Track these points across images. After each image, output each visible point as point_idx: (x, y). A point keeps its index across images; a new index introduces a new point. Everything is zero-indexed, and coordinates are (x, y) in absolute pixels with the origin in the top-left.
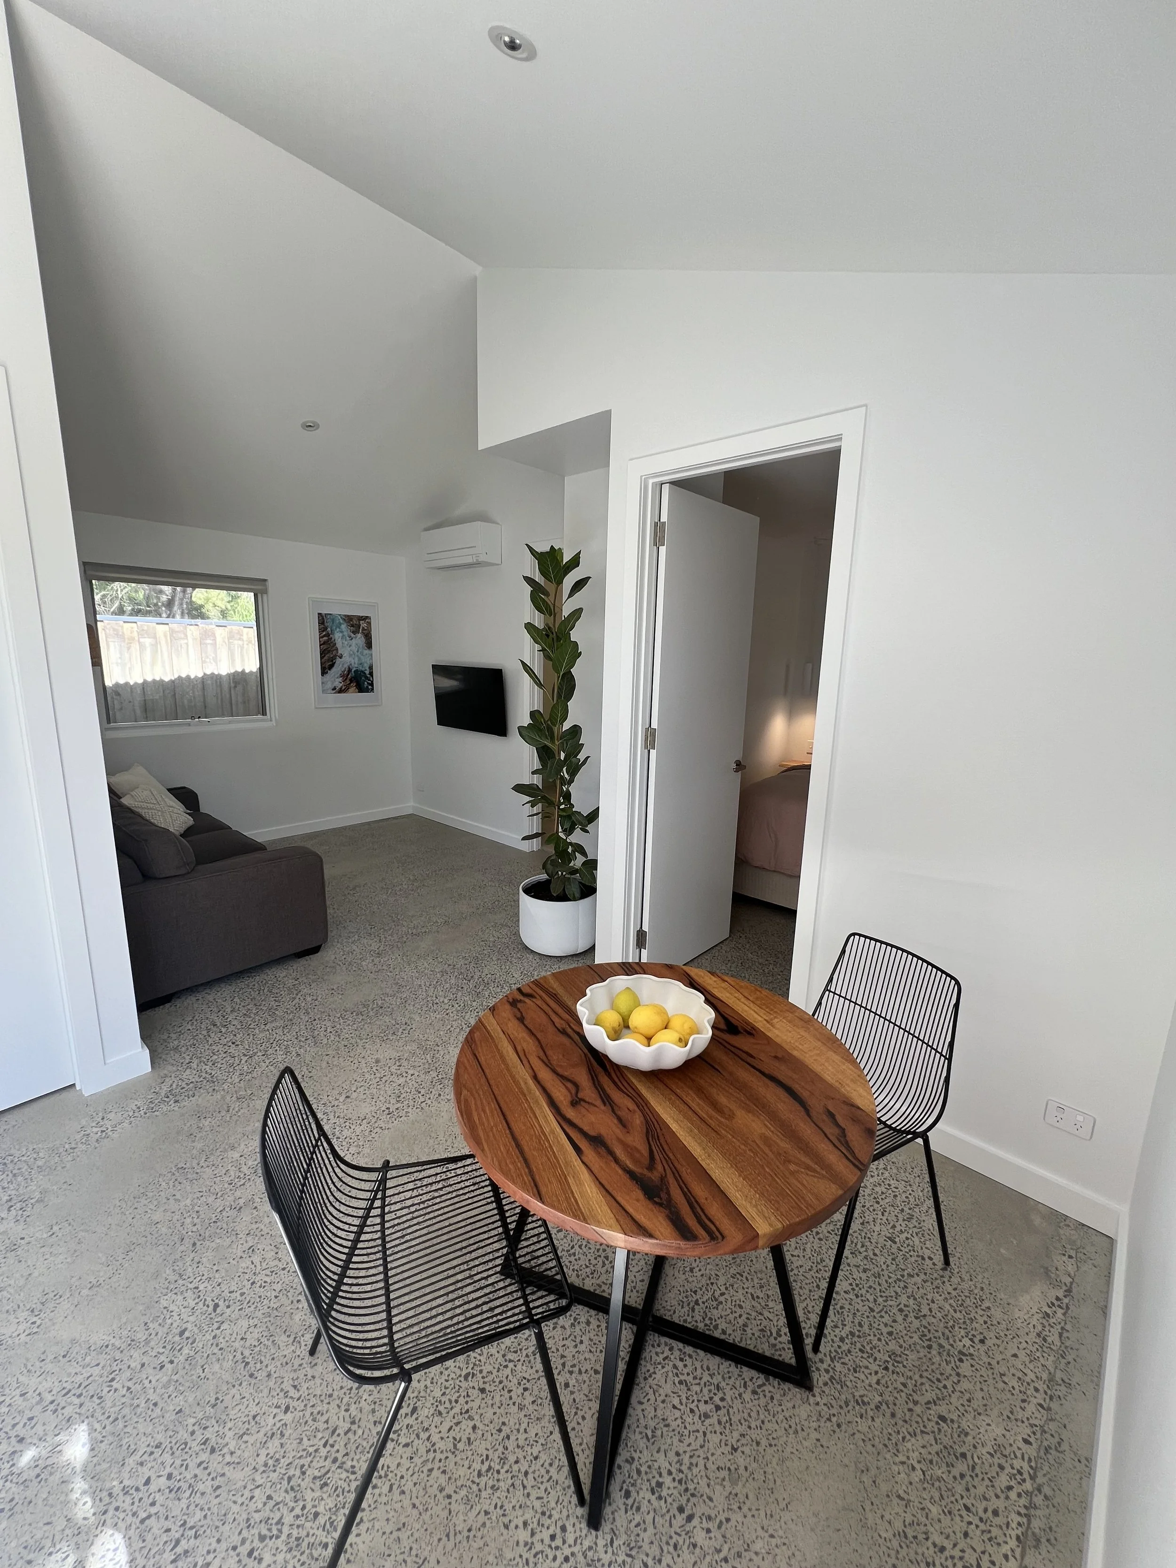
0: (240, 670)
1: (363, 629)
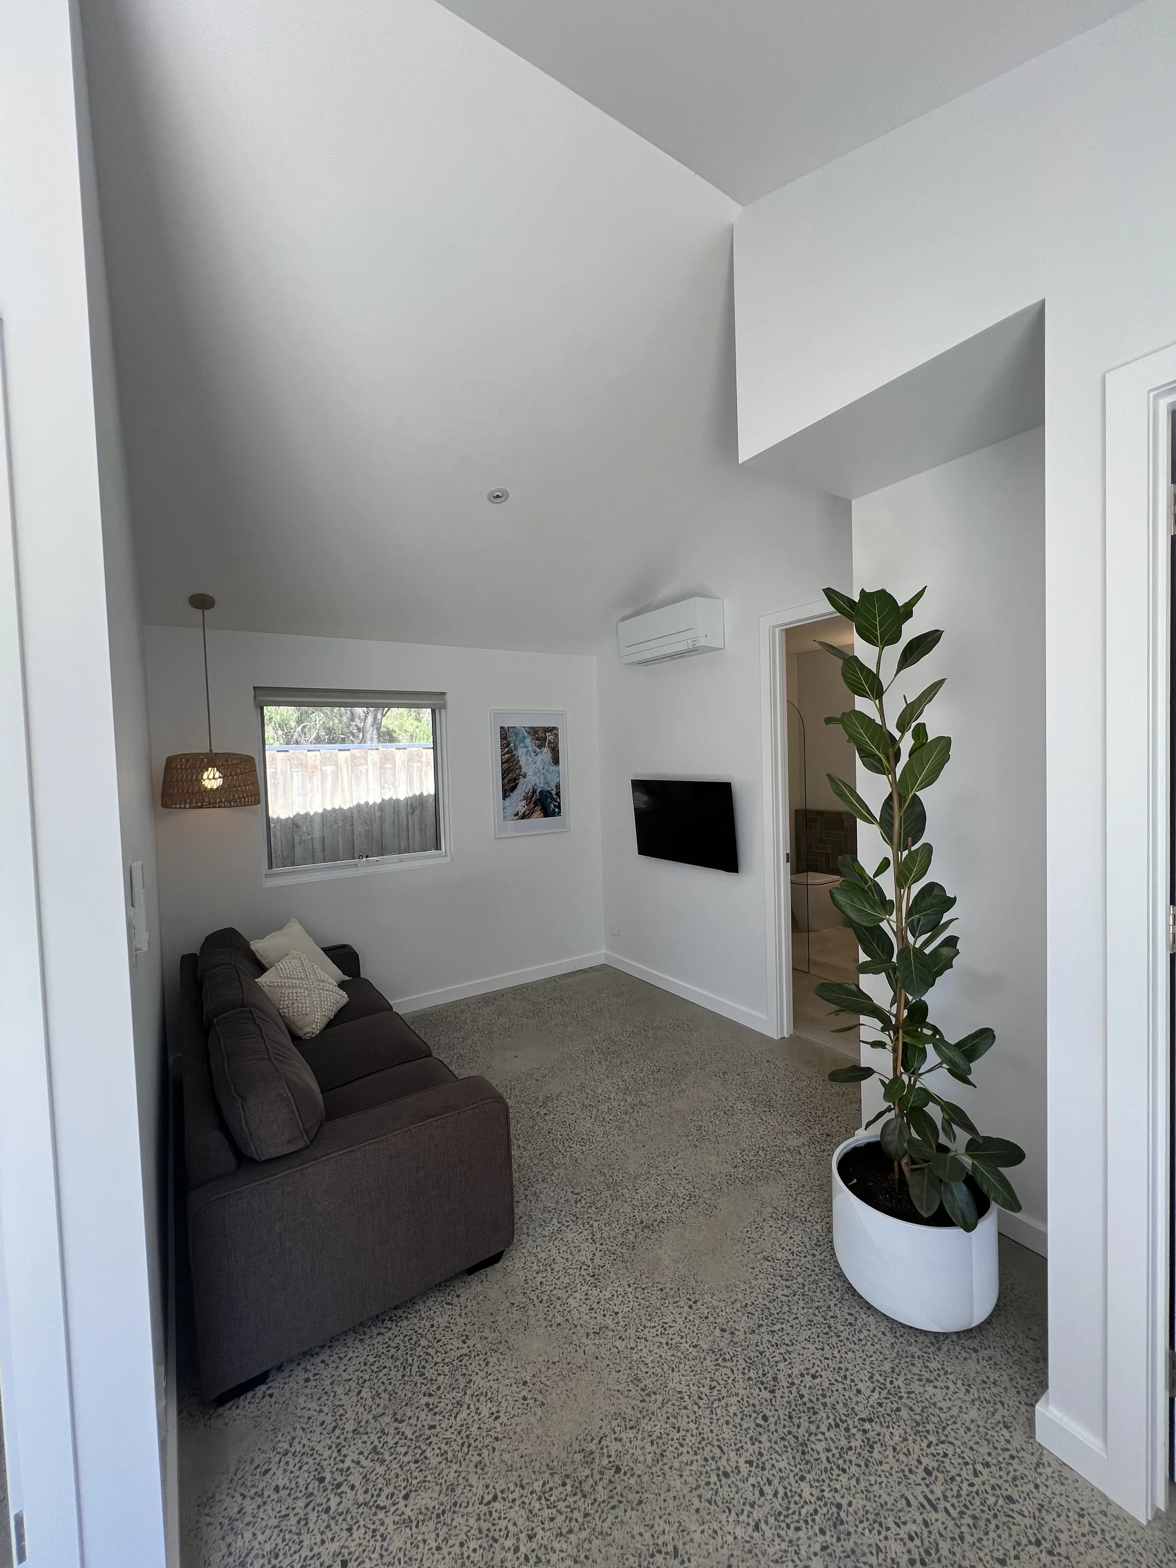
0: (418, 793)
1: (550, 742)
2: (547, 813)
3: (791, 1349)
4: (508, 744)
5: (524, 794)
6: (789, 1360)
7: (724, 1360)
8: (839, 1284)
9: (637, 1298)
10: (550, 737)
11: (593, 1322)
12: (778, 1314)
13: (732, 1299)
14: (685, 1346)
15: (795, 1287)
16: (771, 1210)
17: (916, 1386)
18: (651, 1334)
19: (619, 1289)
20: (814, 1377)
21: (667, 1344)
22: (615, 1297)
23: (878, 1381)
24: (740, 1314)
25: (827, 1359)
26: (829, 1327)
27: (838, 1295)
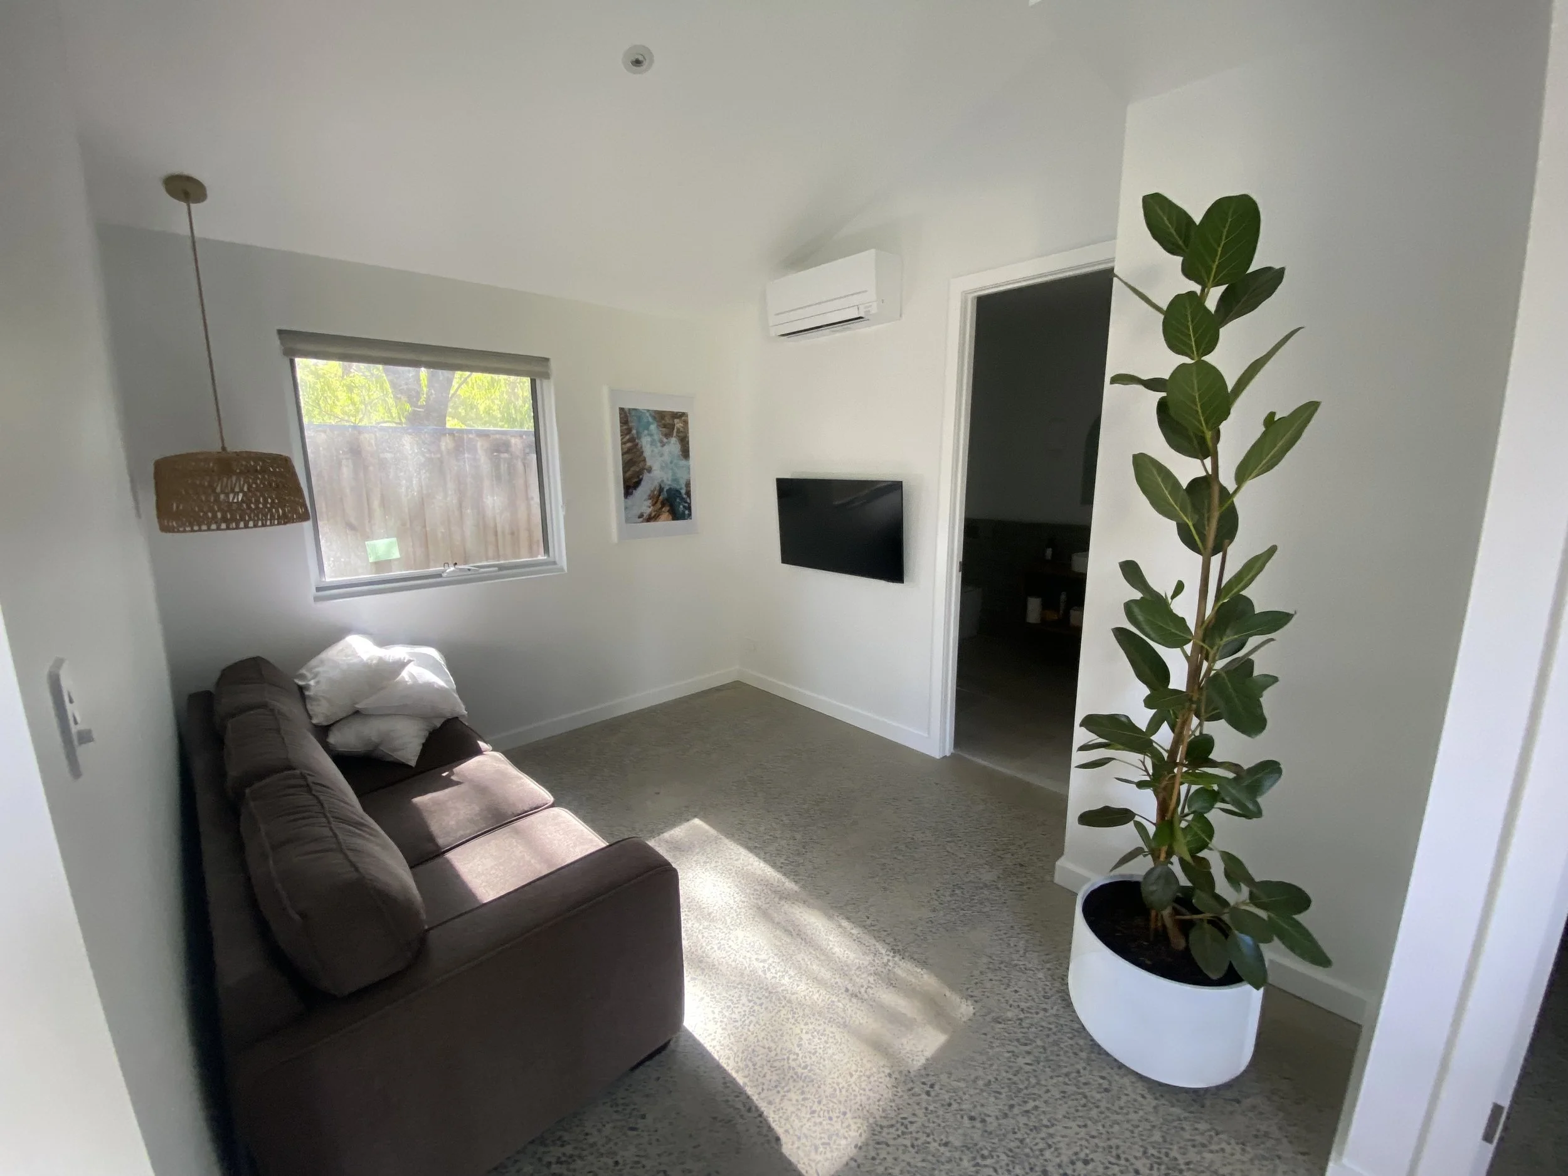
1: (678, 431)
2: (676, 515)
3: (1051, 1131)
4: (629, 431)
5: (649, 492)
6: (1054, 1146)
7: (983, 1157)
8: (1081, 1042)
9: (864, 1090)
10: (678, 424)
11: (818, 1129)
12: (1026, 1088)
13: (972, 1077)
14: (934, 1146)
15: (1036, 1052)
16: (985, 960)
17: (1192, 1155)
18: (891, 1136)
19: (840, 1080)
20: (1086, 1162)
21: (913, 1146)
22: (838, 1092)
23: (1153, 1155)
24: (985, 1094)
25: (1093, 1137)
26: (1086, 1097)
27: (1084, 1055)
